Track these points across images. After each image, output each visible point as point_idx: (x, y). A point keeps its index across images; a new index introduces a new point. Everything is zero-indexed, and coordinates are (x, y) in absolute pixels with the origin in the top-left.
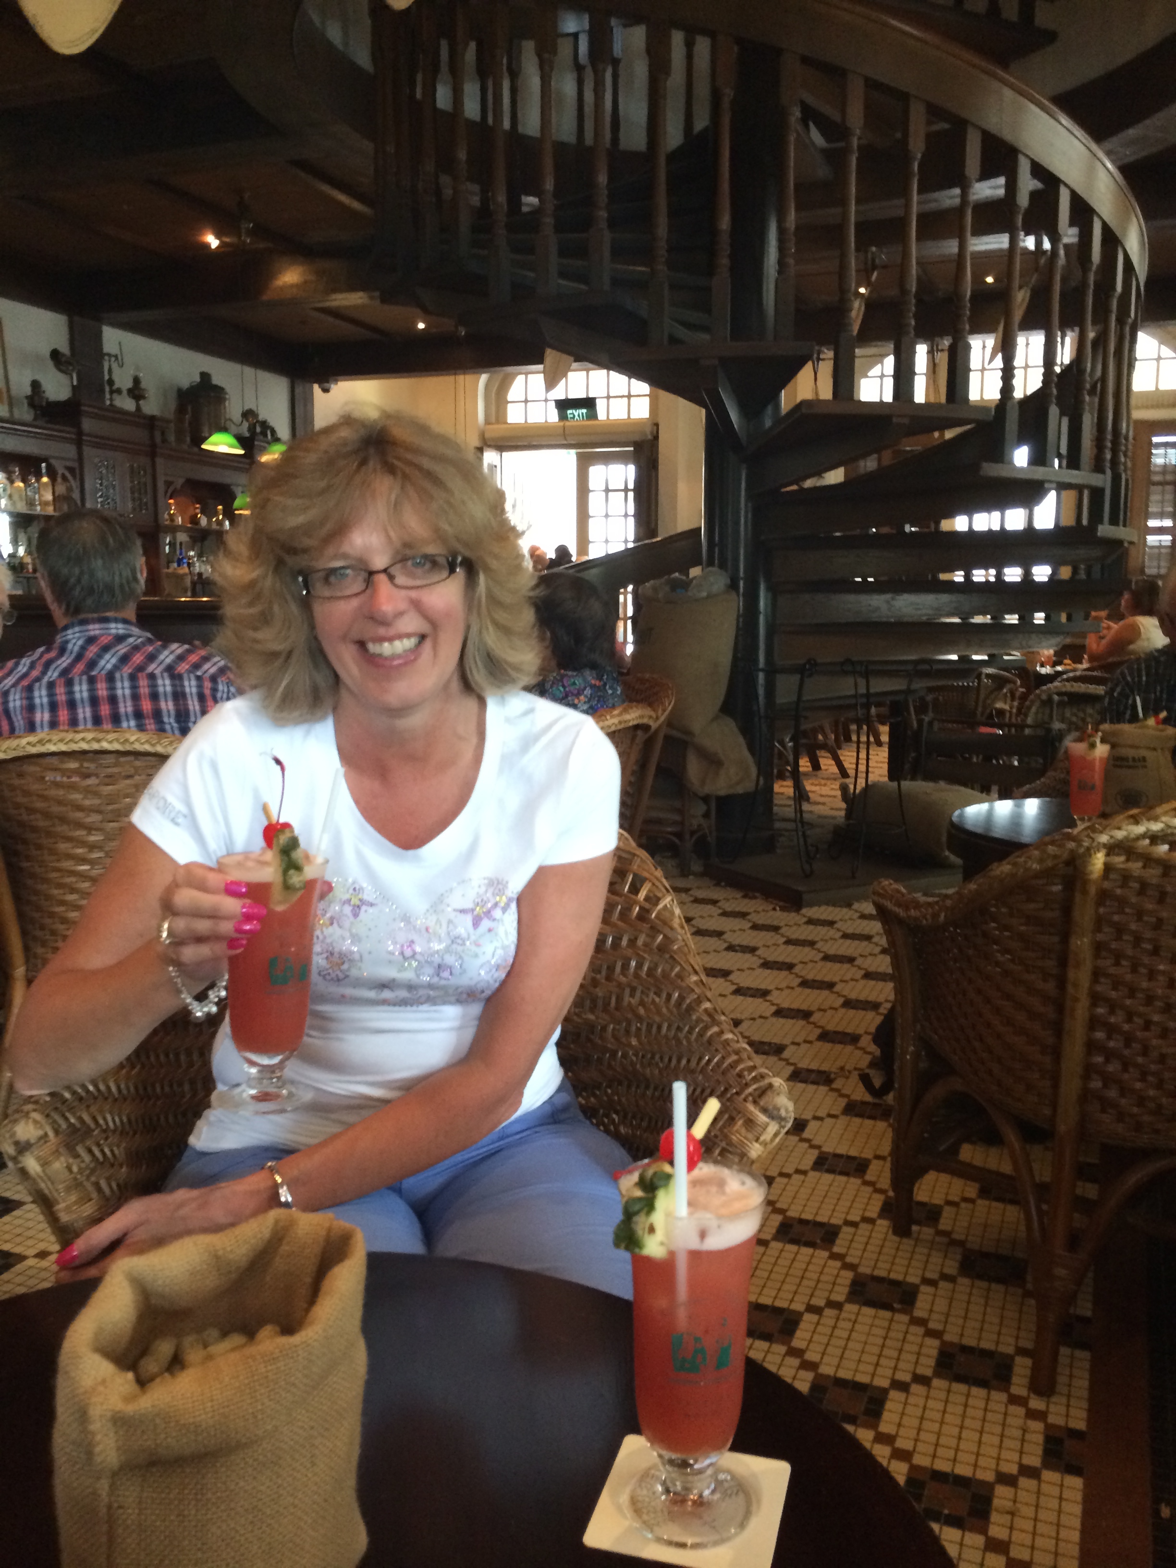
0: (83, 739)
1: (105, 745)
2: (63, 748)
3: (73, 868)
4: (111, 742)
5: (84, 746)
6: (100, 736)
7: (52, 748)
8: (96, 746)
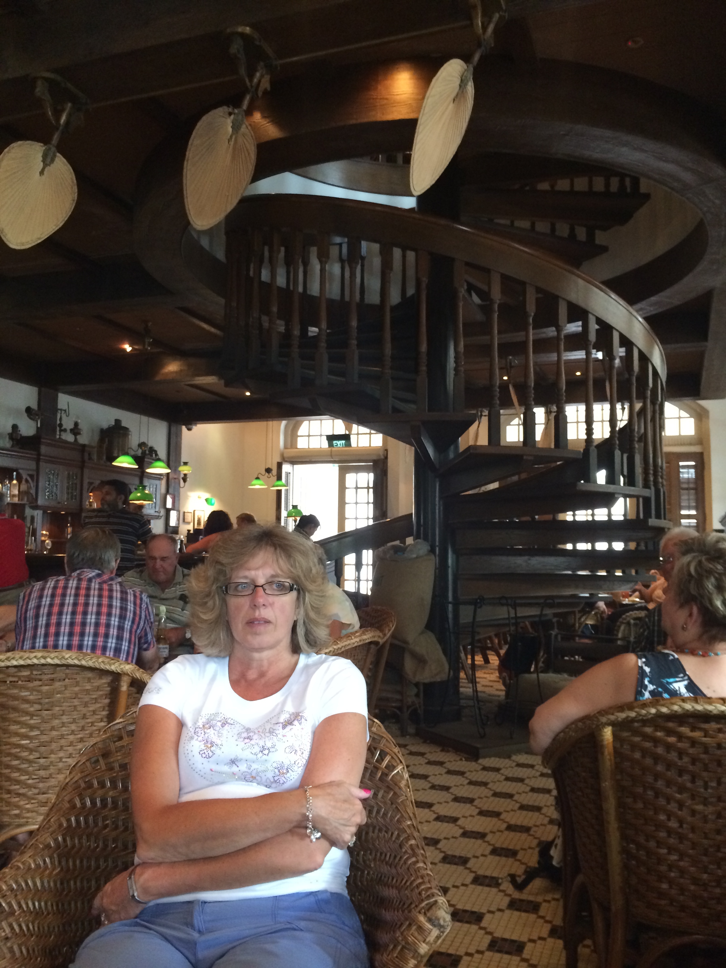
0: (35, 657)
1: (49, 661)
2: (22, 662)
3: (18, 742)
4: (52, 659)
5: (35, 661)
6: (46, 654)
7: (15, 663)
8: (43, 661)
